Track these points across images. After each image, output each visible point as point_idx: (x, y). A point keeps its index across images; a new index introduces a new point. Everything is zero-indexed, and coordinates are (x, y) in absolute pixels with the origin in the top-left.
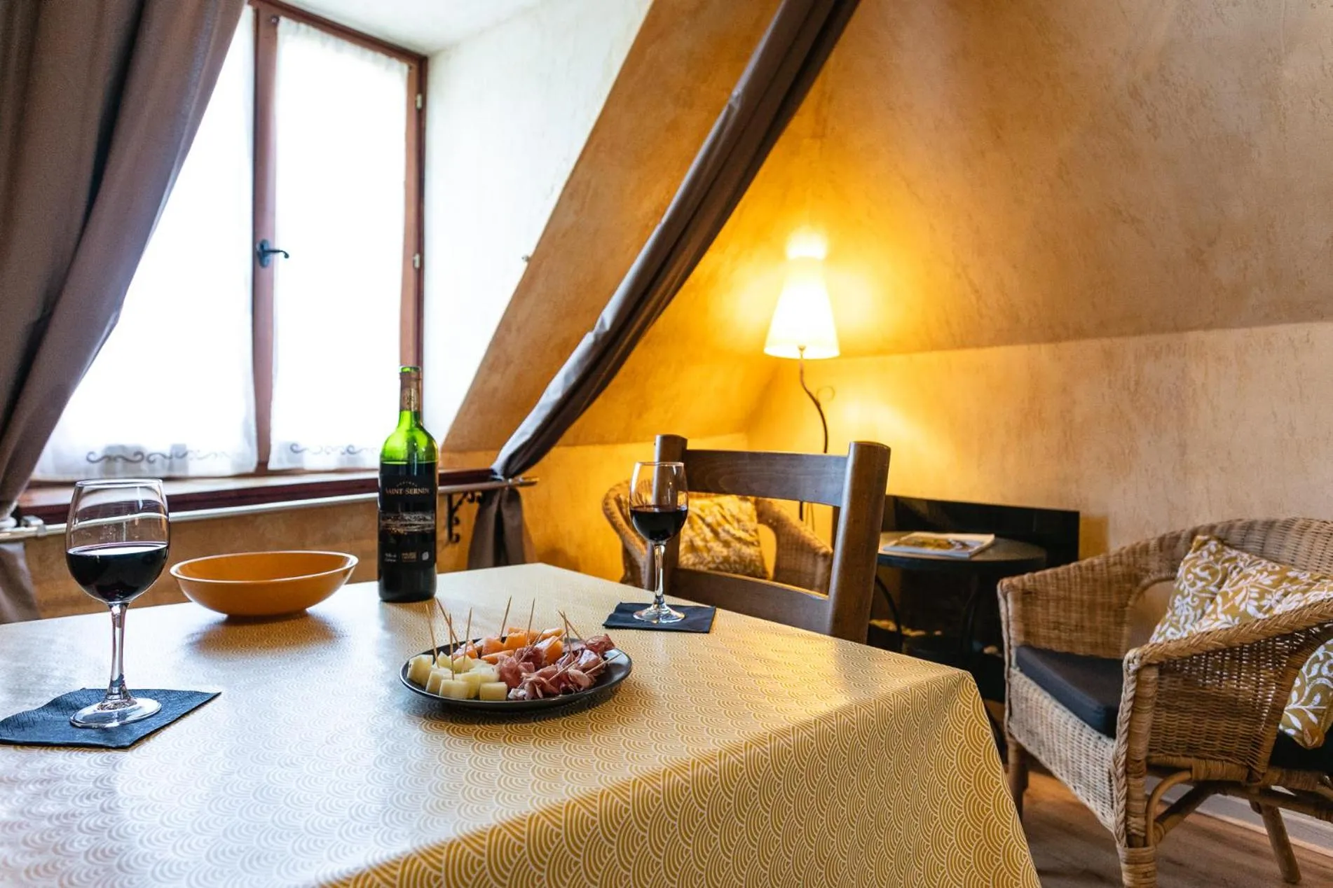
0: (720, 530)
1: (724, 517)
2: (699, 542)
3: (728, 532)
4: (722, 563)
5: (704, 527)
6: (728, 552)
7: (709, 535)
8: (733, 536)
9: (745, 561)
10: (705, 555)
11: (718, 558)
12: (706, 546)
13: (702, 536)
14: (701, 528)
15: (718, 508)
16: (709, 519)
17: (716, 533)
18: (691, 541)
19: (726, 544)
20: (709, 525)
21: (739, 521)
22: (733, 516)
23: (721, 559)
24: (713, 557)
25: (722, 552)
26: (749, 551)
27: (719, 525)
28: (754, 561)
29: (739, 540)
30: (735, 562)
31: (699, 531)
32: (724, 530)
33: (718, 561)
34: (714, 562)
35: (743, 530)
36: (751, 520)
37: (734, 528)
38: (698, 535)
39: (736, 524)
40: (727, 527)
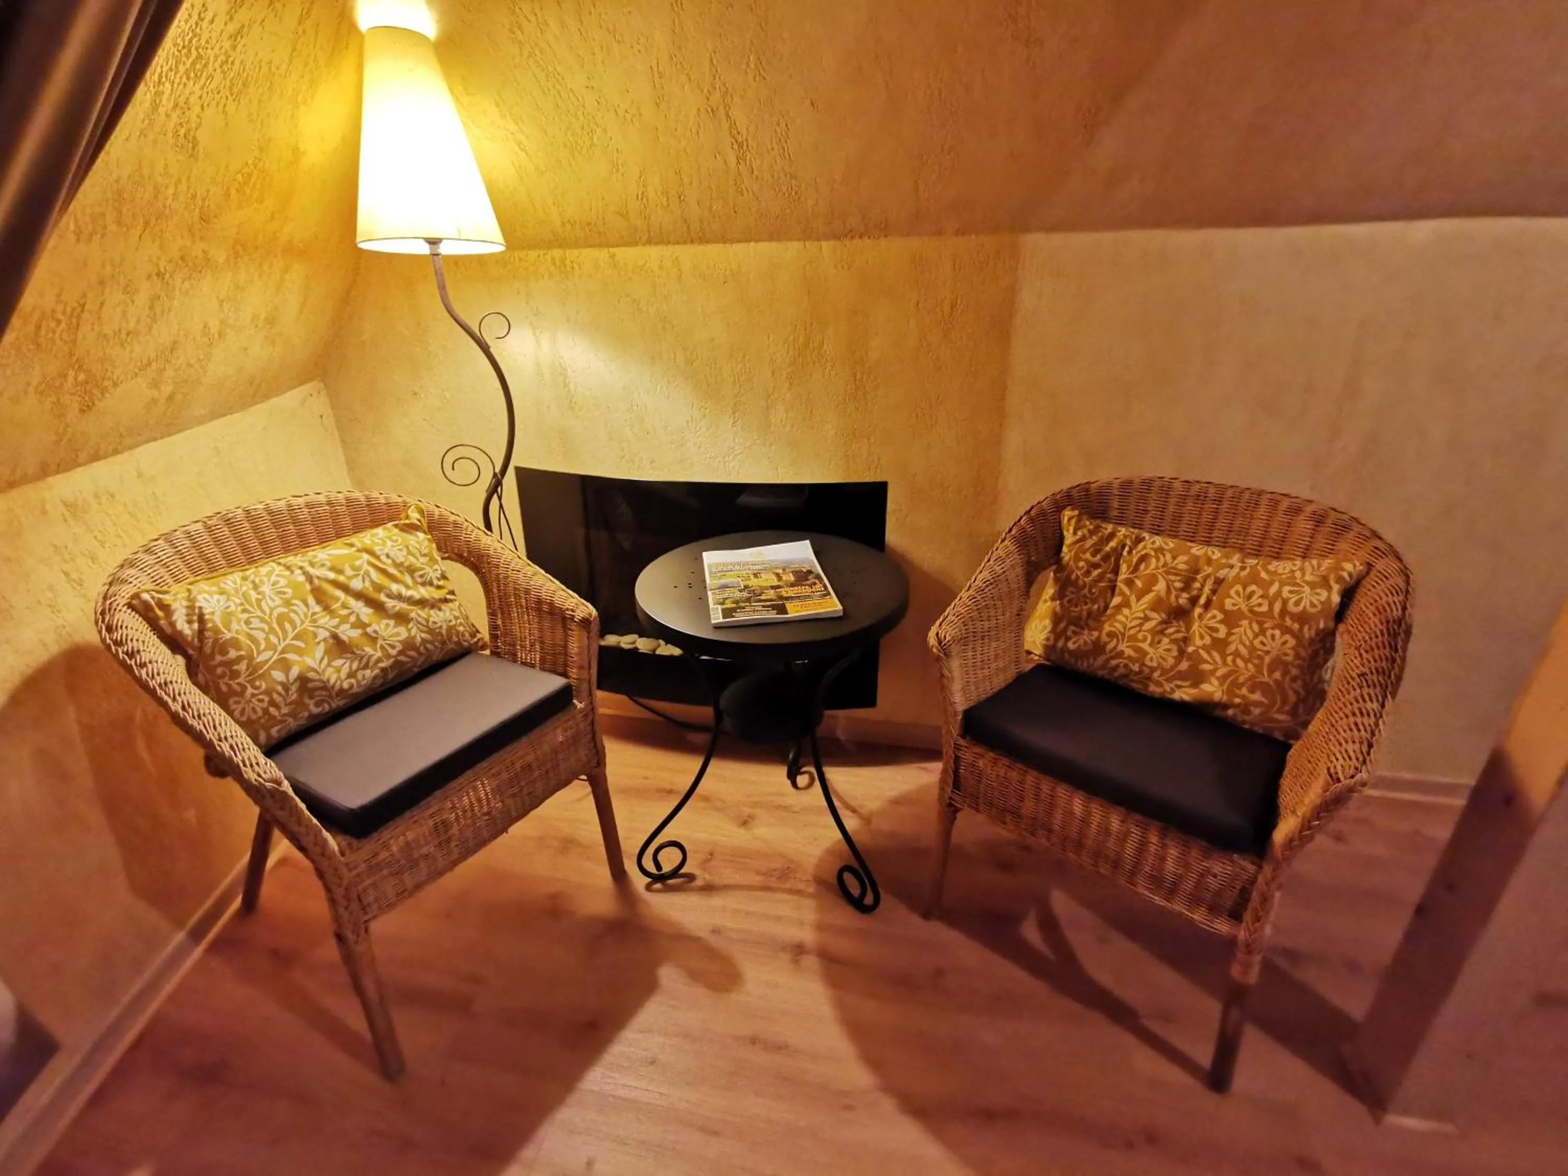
0: (383, 598)
1: (384, 572)
2: (348, 633)
3: (399, 597)
4: (401, 653)
5: (352, 602)
6: (409, 630)
7: (366, 612)
8: (410, 601)
9: (440, 634)
10: (369, 650)
11: (393, 647)
12: (366, 634)
13: (353, 619)
14: (344, 606)
15: (366, 556)
16: (356, 584)
17: (377, 606)
18: (335, 637)
19: (402, 618)
20: (359, 595)
21: (411, 570)
22: (398, 566)
23: (399, 647)
24: (382, 647)
25: (398, 634)
26: (441, 617)
27: (379, 588)
28: (454, 627)
29: (421, 603)
30: (424, 641)
31: (344, 612)
32: (389, 596)
33: (393, 652)
34: (389, 656)
35: (423, 584)
36: (433, 561)
37: (407, 587)
38: (344, 619)
39: (408, 579)
40: (395, 587)
